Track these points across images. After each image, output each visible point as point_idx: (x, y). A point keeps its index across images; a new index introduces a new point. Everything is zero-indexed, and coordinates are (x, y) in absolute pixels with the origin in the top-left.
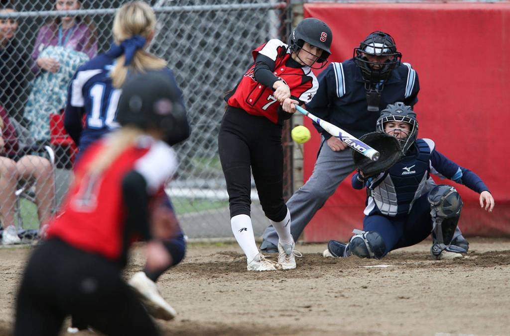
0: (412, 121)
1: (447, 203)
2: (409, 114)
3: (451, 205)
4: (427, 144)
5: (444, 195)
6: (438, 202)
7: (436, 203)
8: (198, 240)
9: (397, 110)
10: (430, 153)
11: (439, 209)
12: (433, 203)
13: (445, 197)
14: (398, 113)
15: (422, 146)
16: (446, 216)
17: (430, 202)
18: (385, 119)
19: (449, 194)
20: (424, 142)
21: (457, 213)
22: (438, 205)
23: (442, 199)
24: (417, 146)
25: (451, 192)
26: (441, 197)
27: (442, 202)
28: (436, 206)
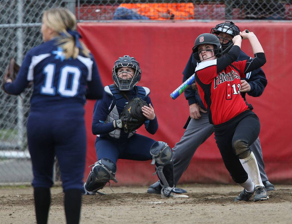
0: (135, 67)
1: (164, 155)
2: (132, 62)
3: (167, 156)
4: (144, 90)
5: (162, 150)
6: (158, 155)
7: (156, 156)
8: (6, 184)
9: (124, 60)
10: (145, 95)
11: (158, 159)
12: (154, 155)
13: (162, 151)
14: (125, 61)
15: (140, 90)
16: (164, 164)
17: (152, 154)
18: (116, 66)
19: (164, 149)
20: (143, 89)
21: (171, 161)
22: (158, 157)
23: (160, 152)
24: (137, 90)
25: (166, 147)
26: (160, 151)
27: (160, 154)
28: (156, 157)
